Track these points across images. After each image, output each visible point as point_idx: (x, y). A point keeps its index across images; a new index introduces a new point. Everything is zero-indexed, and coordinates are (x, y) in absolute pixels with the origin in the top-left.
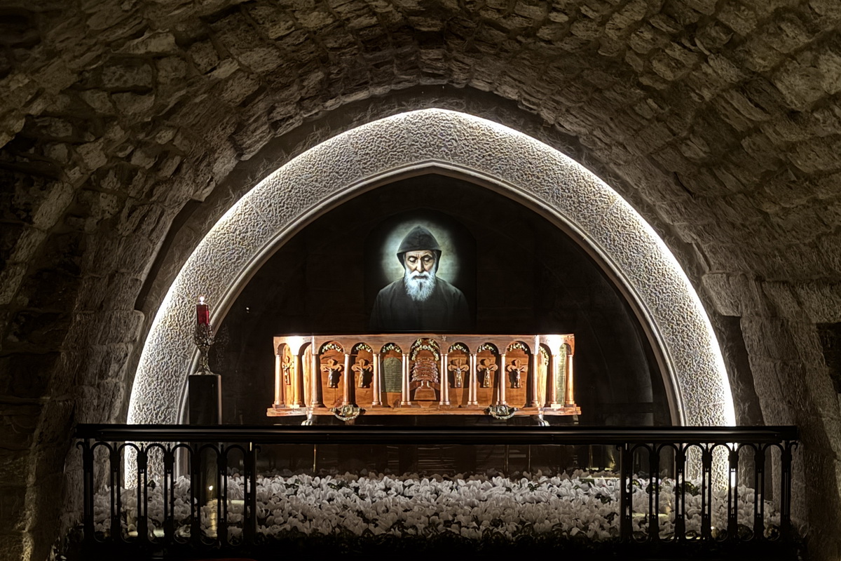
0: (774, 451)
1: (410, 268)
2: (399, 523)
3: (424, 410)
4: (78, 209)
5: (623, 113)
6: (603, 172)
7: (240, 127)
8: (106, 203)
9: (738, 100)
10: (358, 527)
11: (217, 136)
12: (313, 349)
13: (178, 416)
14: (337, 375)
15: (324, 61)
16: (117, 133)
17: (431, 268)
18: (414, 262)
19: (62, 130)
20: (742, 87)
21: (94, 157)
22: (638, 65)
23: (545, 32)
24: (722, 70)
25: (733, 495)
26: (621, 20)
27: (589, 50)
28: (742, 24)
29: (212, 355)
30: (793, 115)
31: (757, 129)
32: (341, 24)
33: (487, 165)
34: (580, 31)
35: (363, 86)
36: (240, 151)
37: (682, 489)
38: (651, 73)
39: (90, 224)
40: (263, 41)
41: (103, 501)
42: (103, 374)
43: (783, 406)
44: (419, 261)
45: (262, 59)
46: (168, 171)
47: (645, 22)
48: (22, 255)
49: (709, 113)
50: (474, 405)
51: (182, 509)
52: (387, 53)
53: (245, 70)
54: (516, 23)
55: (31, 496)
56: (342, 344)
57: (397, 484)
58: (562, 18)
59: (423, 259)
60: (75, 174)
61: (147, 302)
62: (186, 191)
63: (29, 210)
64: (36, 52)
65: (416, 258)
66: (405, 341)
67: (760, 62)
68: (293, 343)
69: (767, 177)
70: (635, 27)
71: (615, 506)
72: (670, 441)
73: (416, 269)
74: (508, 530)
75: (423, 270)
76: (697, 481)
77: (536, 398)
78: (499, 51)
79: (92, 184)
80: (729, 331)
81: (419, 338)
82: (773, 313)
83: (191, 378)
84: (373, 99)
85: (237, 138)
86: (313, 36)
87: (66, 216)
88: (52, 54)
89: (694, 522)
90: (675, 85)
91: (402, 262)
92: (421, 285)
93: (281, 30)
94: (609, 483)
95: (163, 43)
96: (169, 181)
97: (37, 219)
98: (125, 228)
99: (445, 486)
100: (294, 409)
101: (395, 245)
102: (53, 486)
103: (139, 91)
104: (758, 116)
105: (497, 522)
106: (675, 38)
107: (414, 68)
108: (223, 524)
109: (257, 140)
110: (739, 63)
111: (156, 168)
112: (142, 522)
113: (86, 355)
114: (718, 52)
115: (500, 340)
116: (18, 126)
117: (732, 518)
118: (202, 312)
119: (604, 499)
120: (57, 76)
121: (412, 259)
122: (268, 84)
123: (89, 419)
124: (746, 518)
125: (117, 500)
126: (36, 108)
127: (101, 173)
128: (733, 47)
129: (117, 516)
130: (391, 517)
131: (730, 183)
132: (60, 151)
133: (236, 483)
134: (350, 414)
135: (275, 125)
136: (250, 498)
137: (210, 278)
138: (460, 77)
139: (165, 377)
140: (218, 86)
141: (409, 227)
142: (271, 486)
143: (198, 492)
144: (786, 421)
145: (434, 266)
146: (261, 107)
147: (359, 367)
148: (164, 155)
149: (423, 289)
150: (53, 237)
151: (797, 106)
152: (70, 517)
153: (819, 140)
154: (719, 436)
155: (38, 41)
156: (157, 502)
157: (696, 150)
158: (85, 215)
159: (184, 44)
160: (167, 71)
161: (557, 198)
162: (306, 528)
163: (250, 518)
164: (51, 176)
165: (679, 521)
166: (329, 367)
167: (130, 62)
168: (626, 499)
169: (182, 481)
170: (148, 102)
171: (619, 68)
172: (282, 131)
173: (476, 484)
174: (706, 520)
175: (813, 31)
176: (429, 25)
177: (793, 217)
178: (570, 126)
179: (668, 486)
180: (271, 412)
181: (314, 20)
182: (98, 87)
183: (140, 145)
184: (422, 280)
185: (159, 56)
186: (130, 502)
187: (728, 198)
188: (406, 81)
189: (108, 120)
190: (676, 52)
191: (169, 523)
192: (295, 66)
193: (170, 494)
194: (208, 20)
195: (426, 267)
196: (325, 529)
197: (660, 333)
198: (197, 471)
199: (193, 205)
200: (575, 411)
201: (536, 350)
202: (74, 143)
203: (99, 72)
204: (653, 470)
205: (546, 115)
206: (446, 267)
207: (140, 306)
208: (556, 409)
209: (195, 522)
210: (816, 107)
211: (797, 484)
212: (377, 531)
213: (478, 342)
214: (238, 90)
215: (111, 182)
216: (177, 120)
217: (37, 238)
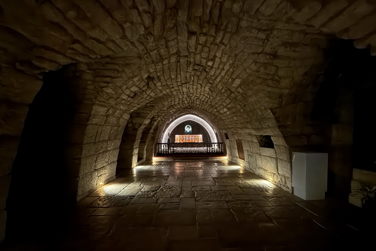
0: (220, 145)
2: (187, 152)
3: (189, 142)
5: (206, 115)
6: (204, 120)
7: (172, 116)
8: (160, 123)
9: (217, 113)
10: (183, 152)
11: (170, 117)
12: (179, 136)
13: (167, 142)
15: (180, 111)
16: (161, 117)
19: (157, 117)
21: (159, 119)
22: (208, 110)
23: (199, 107)
24: (215, 110)
25: (217, 149)
26: (206, 106)
27: (203, 109)
28: (217, 106)
29: (170, 137)
30: (222, 114)
31: (218, 116)
32: (181, 107)
33: (194, 120)
34: (202, 107)
35: (183, 113)
36: (172, 119)
37: (212, 148)
39: (159, 125)
40: (174, 108)
42: (160, 139)
43: (221, 141)
46: (166, 120)
47: (208, 106)
48: (153, 128)
49: (214, 114)
50: (193, 141)
52: (185, 110)
53: (173, 111)
54: (197, 107)
55: (154, 149)
56: (181, 136)
57: (186, 148)
62: (167, 122)
63: (154, 123)
64: (155, 109)
67: (218, 109)
68: (177, 136)
69: (219, 120)
71: (206, 150)
72: (211, 144)
74: (197, 152)
76: (213, 148)
77: (199, 141)
78: (195, 109)
79: (159, 121)
80: (216, 134)
82: (220, 132)
83: (168, 139)
86: (179, 108)
87: (157, 124)
89: (213, 151)
90: (211, 112)
91: (187, 129)
92: (188, 131)
93: (176, 107)
94: (206, 148)
95: (166, 109)
98: (162, 125)
99: (191, 148)
100: (177, 142)
102: (156, 149)
103: (163, 113)
108: (171, 152)
109: (174, 118)
112: (163, 152)
113: (159, 137)
115: (197, 135)
116: (153, 116)
117: (217, 151)
118: (169, 133)
120: (156, 112)
122: (175, 112)
123: (159, 142)
126: (154, 114)
128: (216, 108)
129: (161, 151)
131: (216, 120)
133: (172, 148)
134: (182, 142)
135: (175, 116)
136: (173, 150)
137: (170, 130)
138: (192, 112)
139: (166, 139)
140: (170, 113)
142: (175, 148)
143: (168, 149)
147: (183, 138)
150: (156, 126)
152: (157, 151)
153: (224, 116)
154: (216, 143)
156: (165, 150)
157: (213, 118)
160: (166, 111)
161: (200, 122)
162: (178, 152)
164: (156, 121)
167: (163, 110)
168: (207, 149)
171: (206, 111)
172: (176, 117)
173: (194, 148)
174: (214, 151)
175: (223, 106)
176: (189, 107)
177: (222, 123)
178: (201, 116)
179: (211, 148)
180: (175, 142)
182: (160, 113)
183: (163, 118)
187: (216, 122)
188: (187, 112)
190: (211, 109)
191: (166, 152)
192: (177, 111)
194: (170, 107)
195: (189, 129)
196: (180, 152)
197: (210, 134)
198: (168, 147)
200: (202, 142)
201: (199, 136)
203: (160, 111)
204: (210, 147)
205: (199, 115)
207: (163, 132)
209: (168, 152)
210: (223, 113)
211: (222, 148)
212: (185, 152)
214: (172, 113)
215: (161, 121)
216: (167, 116)
217: (154, 126)
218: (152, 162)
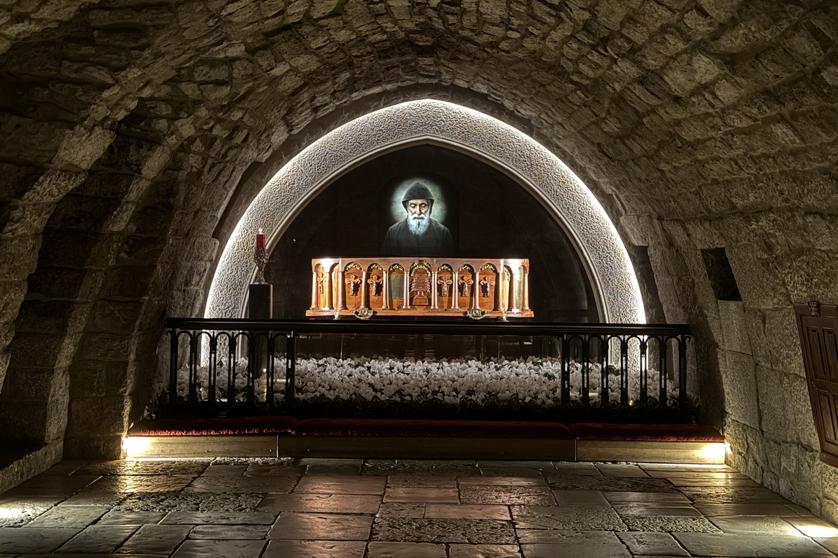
0: (674, 342)
1: (411, 212)
2: (399, 392)
3: (419, 312)
4: (174, 165)
5: (561, 101)
6: (548, 144)
7: (291, 110)
8: (193, 161)
9: (639, 90)
10: (368, 394)
11: (274, 116)
12: (340, 268)
13: (241, 313)
14: (357, 286)
15: (350, 65)
16: (203, 112)
17: (426, 212)
18: (414, 207)
19: (165, 110)
20: (641, 81)
21: (186, 128)
22: (569, 67)
23: (504, 45)
24: (626, 69)
25: (644, 376)
26: (556, 35)
27: (536, 57)
28: (639, 37)
29: (267, 271)
30: (677, 100)
31: (652, 111)
32: (362, 39)
33: (465, 138)
34: (529, 44)
35: (378, 83)
36: (290, 127)
37: (607, 371)
38: (579, 73)
39: (182, 175)
40: (307, 50)
41: (184, 375)
42: (187, 283)
43: (679, 310)
44: (418, 207)
45: (306, 63)
46: (239, 139)
47: (572, 36)
48: (133, 196)
49: (620, 100)
50: (456, 310)
51: (241, 381)
52: (394, 60)
53: (296, 71)
54: (483, 39)
55: (131, 368)
56: (360, 264)
57: (399, 364)
58: (516, 35)
59: (420, 205)
60: (172, 140)
61: (221, 233)
62: (251, 155)
63: (139, 164)
64: (147, 53)
65: (416, 205)
66: (406, 262)
67: (652, 62)
68: (326, 263)
69: (662, 144)
70: (566, 40)
71: (558, 381)
72: (596, 334)
73: (415, 213)
74: (479, 398)
75: (421, 213)
76: (618, 366)
77: (501, 305)
78: (473, 59)
79: (184, 147)
80: (640, 257)
81: (416, 260)
82: (671, 242)
83: (251, 287)
84: (385, 92)
85: (288, 118)
86: (342, 47)
87: (166, 169)
88: (158, 55)
89: (615, 395)
90: (595, 80)
91: (406, 207)
92: (419, 224)
93: (319, 42)
94: (552, 367)
95: (237, 50)
96: (240, 147)
97: (144, 171)
98: (207, 178)
99: (433, 367)
100: (325, 311)
101: (401, 195)
102: (148, 363)
103: (219, 83)
104: (654, 101)
105: (471, 392)
106: (594, 47)
107: (414, 70)
108: (271, 391)
109: (303, 120)
110: (638, 64)
111: (230, 137)
112: (211, 388)
113: (175, 268)
114: (623, 56)
115: (476, 263)
116: (133, 105)
117: (644, 390)
118: (260, 239)
119: (550, 377)
120: (161, 70)
121: (413, 205)
122: (310, 80)
123: (176, 314)
124: (654, 392)
125: (194, 374)
126: (147, 93)
127: (191, 140)
128: (633, 52)
129: (194, 385)
130: (393, 388)
131: (637, 150)
132: (162, 124)
133: (280, 363)
134: (366, 314)
135: (316, 110)
136: (290, 373)
137: (266, 217)
138: (446, 77)
139: (232, 286)
140: (275, 81)
141: (411, 183)
142: (306, 365)
143: (254, 369)
144: (682, 321)
145: (429, 210)
146: (305, 96)
147: (373, 281)
148: (236, 128)
149: (420, 227)
150: (155, 184)
151: (679, 93)
152: (161, 386)
153: (696, 117)
154: (634, 330)
155: (148, 46)
156: (223, 376)
157: (612, 126)
158: (179, 169)
159: (251, 51)
160: (239, 70)
161: (515, 161)
162: (331, 395)
163: (290, 388)
164: (155, 141)
165: (604, 393)
166: (351, 281)
167: (213, 64)
168: (565, 375)
169: (242, 361)
170: (225, 91)
171: (556, 69)
172: (320, 114)
173: (456, 365)
174: (624, 392)
175: (687, 40)
176: (424, 41)
177: (681, 173)
178: (524, 112)
179: (596, 369)
180: (309, 313)
181: (342, 36)
182: (191, 80)
183: (219, 121)
184: (420, 221)
185: (234, 59)
186: (204, 376)
187: (635, 161)
188: (409, 80)
189: (197, 103)
190: (595, 57)
191: (231, 391)
192: (329, 68)
193: (232, 371)
194: (268, 35)
195: (423, 211)
196: (345, 396)
197: (590, 257)
198: (252, 353)
199: (256, 165)
200: (530, 314)
201: (501, 270)
202: (172, 119)
203: (191, 70)
204: (585, 357)
205: (508, 104)
206: (437, 212)
207: (216, 235)
208: (516, 312)
209: (249, 390)
210: (693, 94)
211: (691, 367)
212: (383, 398)
213: (460, 263)
214: (289, 84)
215: (198, 146)
216: (246, 104)
217: (144, 185)
218: (111, 477)
